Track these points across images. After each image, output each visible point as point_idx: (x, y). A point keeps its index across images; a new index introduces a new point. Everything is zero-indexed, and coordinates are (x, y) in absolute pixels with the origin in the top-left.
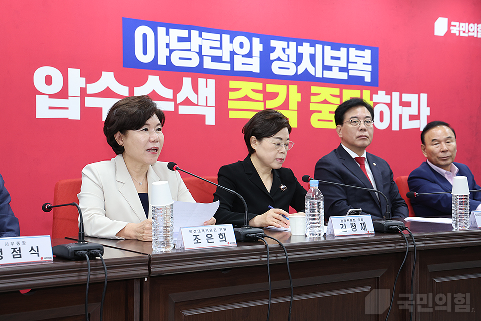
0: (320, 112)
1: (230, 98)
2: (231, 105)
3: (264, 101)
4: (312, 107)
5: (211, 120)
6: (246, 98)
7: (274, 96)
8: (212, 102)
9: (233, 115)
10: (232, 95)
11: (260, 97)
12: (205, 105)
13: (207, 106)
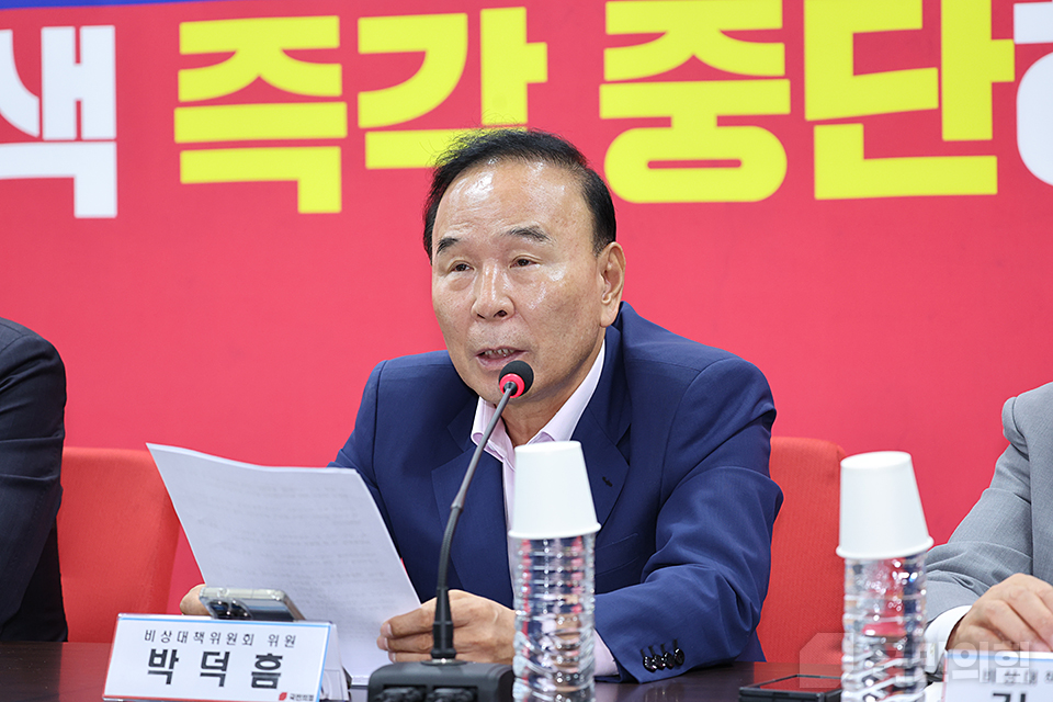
0: (664, 122)
1: (184, 95)
2: (187, 124)
3: (349, 97)
4: (614, 103)
5: (97, 198)
6: (260, 92)
7: (403, 66)
8: (102, 118)
9: (196, 169)
10: (191, 84)
11: (328, 78)
12: (72, 134)
13: (79, 138)
